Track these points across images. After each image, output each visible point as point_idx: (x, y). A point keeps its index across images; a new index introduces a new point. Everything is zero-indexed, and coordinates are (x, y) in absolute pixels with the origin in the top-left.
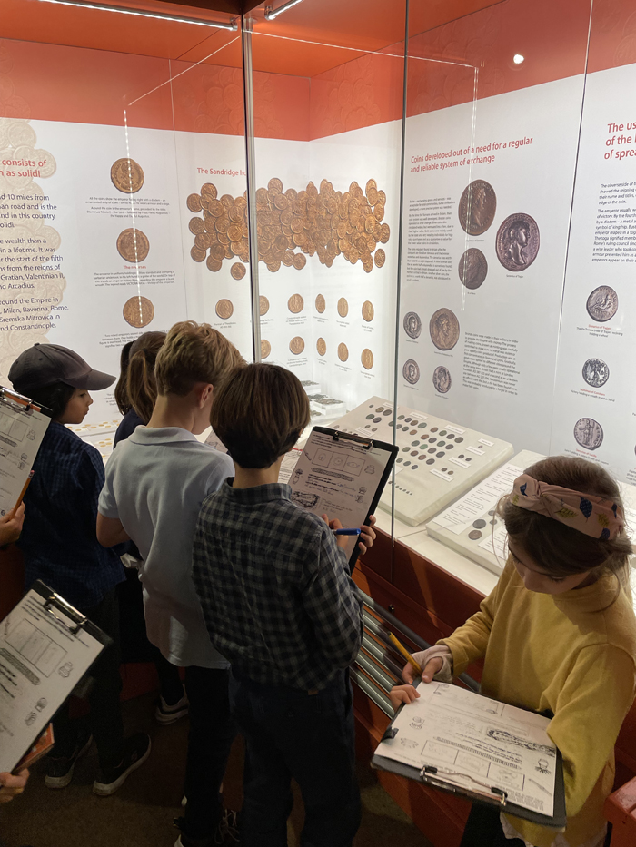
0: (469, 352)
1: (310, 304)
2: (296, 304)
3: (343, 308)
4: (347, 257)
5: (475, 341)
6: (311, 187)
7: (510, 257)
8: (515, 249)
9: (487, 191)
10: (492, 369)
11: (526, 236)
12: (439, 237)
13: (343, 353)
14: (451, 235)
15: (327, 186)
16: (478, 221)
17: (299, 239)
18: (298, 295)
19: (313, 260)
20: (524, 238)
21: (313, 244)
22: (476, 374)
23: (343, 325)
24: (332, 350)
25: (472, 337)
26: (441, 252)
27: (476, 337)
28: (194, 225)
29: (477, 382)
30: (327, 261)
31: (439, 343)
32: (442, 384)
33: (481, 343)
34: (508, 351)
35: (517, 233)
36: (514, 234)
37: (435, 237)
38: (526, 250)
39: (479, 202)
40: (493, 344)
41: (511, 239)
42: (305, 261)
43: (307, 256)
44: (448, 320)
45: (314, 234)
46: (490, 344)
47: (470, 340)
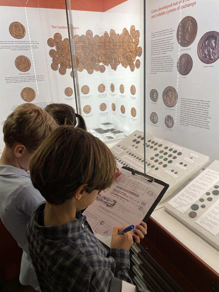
0: (183, 108)
1: (108, 88)
2: (102, 88)
3: (122, 89)
4: (123, 65)
5: (186, 102)
6: (106, 34)
7: (206, 56)
8: (209, 51)
9: (192, 21)
10: (195, 116)
11: (215, 43)
12: (166, 50)
13: (123, 110)
14: (173, 48)
15: (113, 32)
16: (187, 39)
17: (102, 58)
18: (102, 84)
19: (108, 68)
20: (214, 45)
21: (108, 61)
22: (187, 119)
23: (122, 97)
24: (118, 109)
25: (185, 100)
26: (168, 57)
27: (186, 100)
28: (52, 53)
29: (187, 123)
30: (114, 68)
31: (168, 103)
32: (169, 124)
33: (190, 103)
34: (204, 107)
35: (210, 42)
36: (208, 43)
37: (165, 50)
38: (215, 51)
39: (188, 28)
40: (196, 103)
41: (206, 46)
42: (105, 69)
43: (106, 66)
44: (172, 92)
45: (108, 56)
46: (194, 103)
47: (183, 102)
